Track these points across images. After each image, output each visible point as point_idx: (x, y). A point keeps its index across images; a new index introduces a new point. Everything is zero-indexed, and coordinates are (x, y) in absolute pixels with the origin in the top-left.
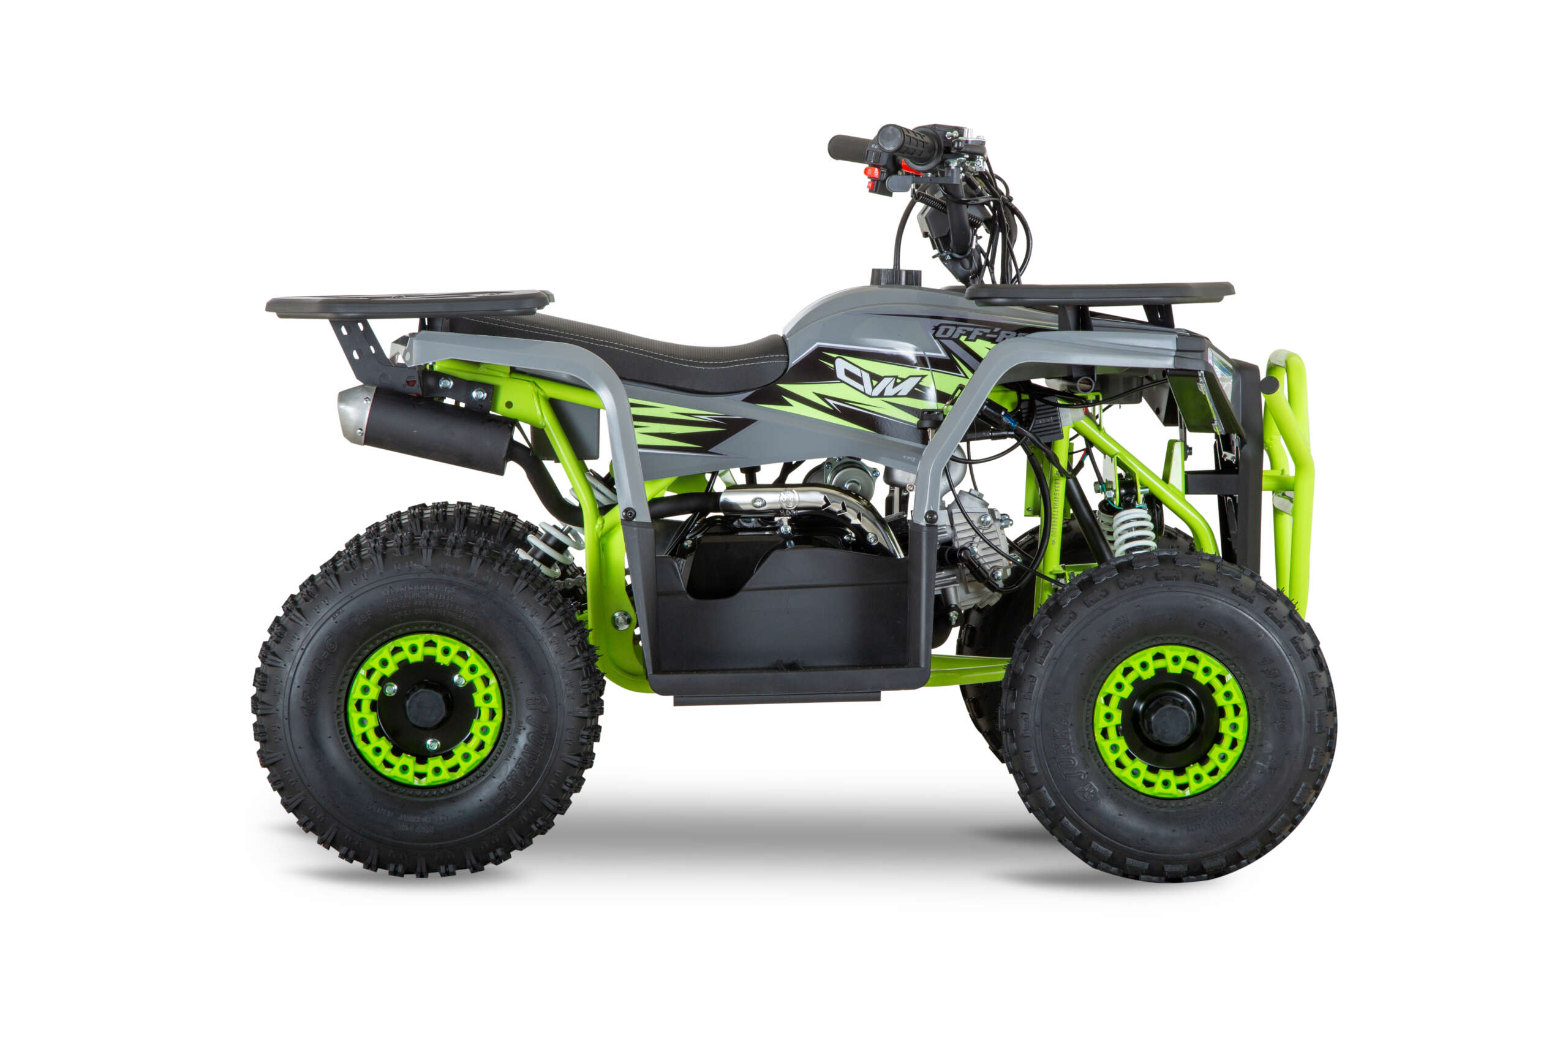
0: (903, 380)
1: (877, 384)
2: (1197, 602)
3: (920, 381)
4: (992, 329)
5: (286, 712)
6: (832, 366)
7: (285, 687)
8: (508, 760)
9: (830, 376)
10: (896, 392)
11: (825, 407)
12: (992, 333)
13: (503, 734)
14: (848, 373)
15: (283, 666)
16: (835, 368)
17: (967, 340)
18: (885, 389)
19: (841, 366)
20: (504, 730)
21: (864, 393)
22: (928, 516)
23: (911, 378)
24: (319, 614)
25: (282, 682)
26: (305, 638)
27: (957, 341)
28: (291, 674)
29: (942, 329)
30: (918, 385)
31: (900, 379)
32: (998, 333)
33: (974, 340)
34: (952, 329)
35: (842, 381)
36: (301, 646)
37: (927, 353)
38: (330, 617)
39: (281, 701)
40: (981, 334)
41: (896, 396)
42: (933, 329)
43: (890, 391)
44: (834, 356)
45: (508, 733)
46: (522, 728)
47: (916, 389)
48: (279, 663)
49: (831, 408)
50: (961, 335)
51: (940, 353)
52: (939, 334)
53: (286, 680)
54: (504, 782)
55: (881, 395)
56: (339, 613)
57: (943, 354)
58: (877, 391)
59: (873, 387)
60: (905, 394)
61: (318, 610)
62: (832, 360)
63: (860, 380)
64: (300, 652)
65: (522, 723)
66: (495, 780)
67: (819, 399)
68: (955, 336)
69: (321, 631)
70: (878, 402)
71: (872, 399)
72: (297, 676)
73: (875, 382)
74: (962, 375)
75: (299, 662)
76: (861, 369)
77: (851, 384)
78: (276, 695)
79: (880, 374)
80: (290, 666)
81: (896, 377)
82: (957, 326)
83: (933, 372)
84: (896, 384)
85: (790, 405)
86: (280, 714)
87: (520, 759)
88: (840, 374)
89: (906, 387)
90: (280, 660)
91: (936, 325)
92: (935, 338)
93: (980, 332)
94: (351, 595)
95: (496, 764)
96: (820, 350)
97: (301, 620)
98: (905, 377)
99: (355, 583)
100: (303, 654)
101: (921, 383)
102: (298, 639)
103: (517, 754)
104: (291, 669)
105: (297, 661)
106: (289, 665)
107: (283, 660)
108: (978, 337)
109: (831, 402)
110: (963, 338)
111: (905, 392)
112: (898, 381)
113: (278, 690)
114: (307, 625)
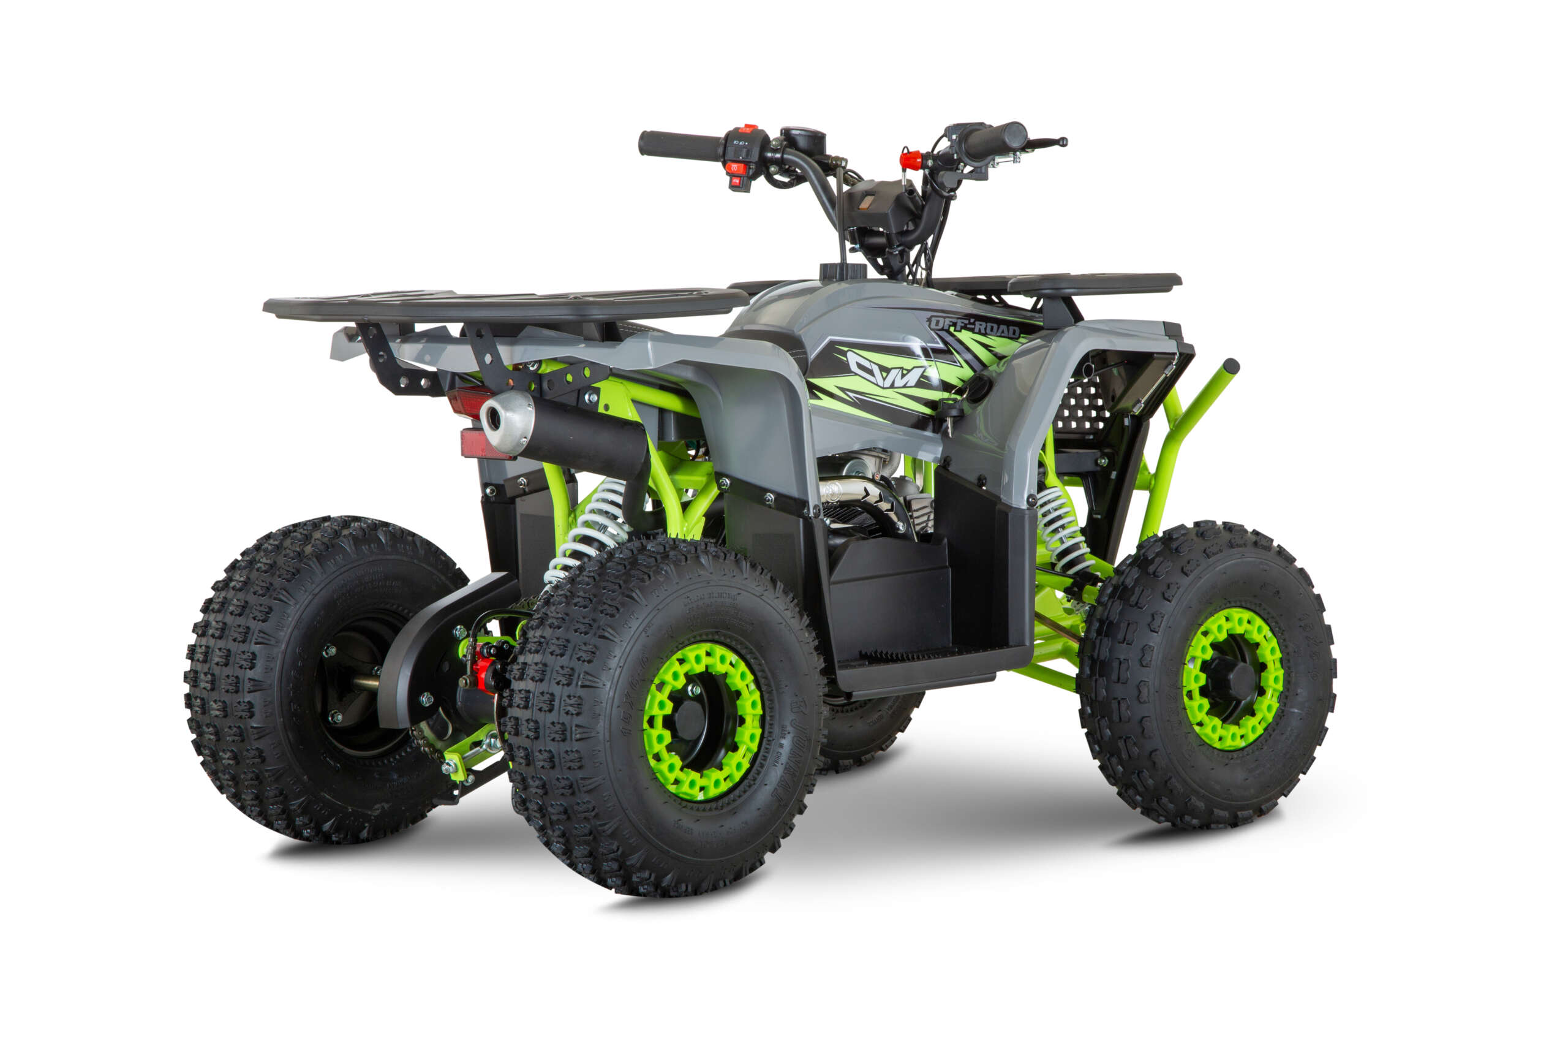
0: (909, 371)
1: (887, 376)
2: (1261, 566)
3: (924, 371)
4: (969, 320)
5: (607, 735)
6: (845, 359)
7: (606, 709)
8: (776, 766)
9: (843, 369)
10: (904, 383)
11: (845, 399)
12: (970, 323)
13: (765, 740)
14: (860, 366)
15: (601, 686)
16: (847, 361)
17: (955, 330)
18: (894, 380)
19: (853, 358)
20: (765, 736)
21: (877, 385)
22: (1030, 500)
23: (915, 369)
24: (632, 629)
25: (601, 703)
26: (622, 655)
27: (948, 331)
28: (611, 694)
29: (934, 320)
30: (922, 376)
31: (906, 370)
32: (974, 324)
33: (960, 331)
34: (941, 320)
35: (856, 374)
36: (618, 664)
37: (929, 345)
38: (642, 632)
39: (601, 723)
40: (963, 325)
41: (905, 386)
42: (927, 321)
43: (899, 382)
44: (846, 349)
45: (771, 739)
46: (786, 733)
47: (922, 379)
48: (598, 683)
49: (852, 401)
50: (950, 326)
51: (939, 344)
52: (933, 326)
53: (606, 701)
54: (776, 789)
55: (892, 386)
56: (649, 627)
57: (941, 345)
58: (888, 383)
59: (884, 379)
60: (913, 385)
61: (630, 626)
62: (844, 354)
63: (871, 372)
64: (619, 670)
65: (786, 728)
66: (767, 787)
67: (839, 391)
68: (946, 327)
69: (635, 648)
70: (889, 393)
71: (885, 390)
72: (616, 696)
73: (885, 374)
74: (959, 364)
75: (618, 682)
76: (870, 361)
77: (864, 376)
78: (596, 716)
79: (887, 366)
80: (609, 686)
81: (902, 368)
82: (945, 318)
83: (937, 363)
84: (903, 376)
85: (820, 398)
86: (601, 736)
87: (787, 763)
88: (854, 368)
89: (913, 378)
90: (598, 680)
91: (929, 317)
92: (932, 329)
93: (962, 323)
94: (657, 608)
95: (763, 771)
96: (832, 344)
97: (615, 637)
98: (910, 368)
99: (657, 594)
100: (621, 672)
101: (925, 374)
102: (615, 657)
103: (784, 759)
104: (610, 688)
105: (615, 680)
106: (608, 684)
107: (600, 680)
108: (962, 328)
109: (851, 394)
110: (952, 329)
111: (913, 382)
112: (905, 372)
113: (597, 712)
114: (622, 641)
